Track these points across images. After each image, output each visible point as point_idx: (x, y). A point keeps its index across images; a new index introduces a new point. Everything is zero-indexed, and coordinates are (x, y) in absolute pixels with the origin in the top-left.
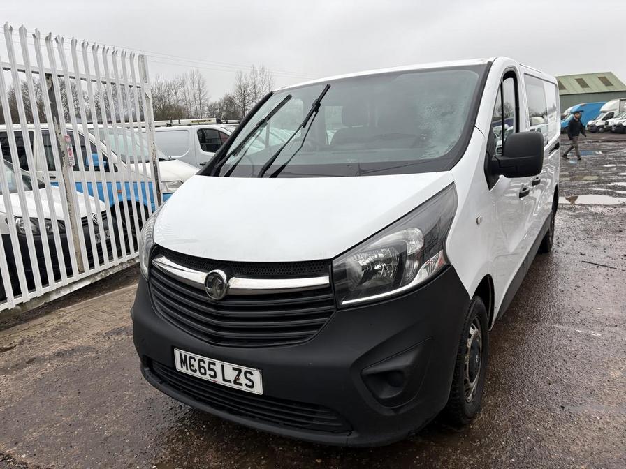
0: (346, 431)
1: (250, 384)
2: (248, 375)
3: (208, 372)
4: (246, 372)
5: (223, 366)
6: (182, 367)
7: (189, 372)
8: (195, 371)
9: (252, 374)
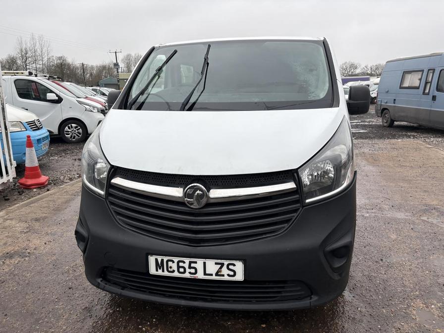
0: (306, 297)
1: (232, 273)
2: (231, 267)
3: (188, 270)
4: (228, 265)
5: (205, 263)
6: (157, 270)
7: (166, 273)
8: (173, 271)
9: (234, 265)
